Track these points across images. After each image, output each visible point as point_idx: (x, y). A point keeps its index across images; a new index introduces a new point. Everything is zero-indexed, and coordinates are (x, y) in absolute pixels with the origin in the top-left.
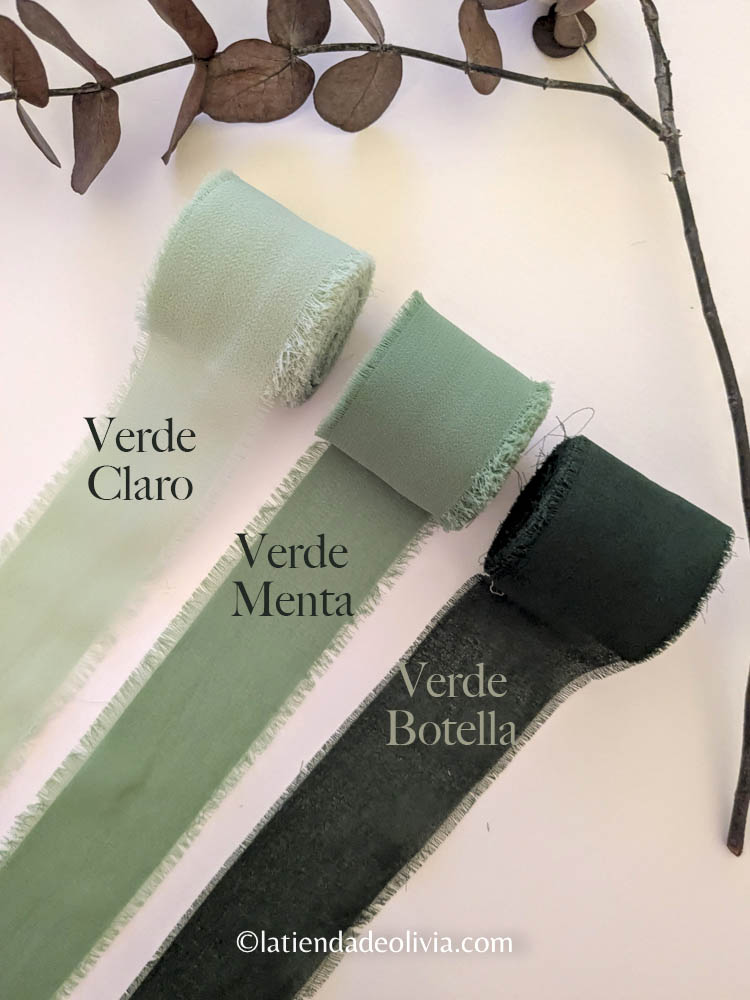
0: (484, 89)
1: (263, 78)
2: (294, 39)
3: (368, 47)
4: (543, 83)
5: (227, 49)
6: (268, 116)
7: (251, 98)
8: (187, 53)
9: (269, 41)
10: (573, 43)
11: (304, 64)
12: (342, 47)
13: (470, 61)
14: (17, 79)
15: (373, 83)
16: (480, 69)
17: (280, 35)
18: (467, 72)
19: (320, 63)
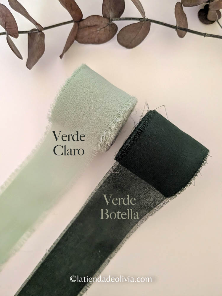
0: (181, 36)
1: (99, 29)
2: (111, 15)
3: (139, 19)
4: (205, 35)
5: (86, 18)
6: (100, 42)
7: (93, 36)
8: (71, 19)
9: (102, 16)
10: (213, 20)
11: (114, 24)
12: (130, 19)
13: (178, 26)
14: (7, 27)
15: (140, 32)
16: (181, 29)
17: (106, 13)
18: (176, 30)
19: (120, 24)
